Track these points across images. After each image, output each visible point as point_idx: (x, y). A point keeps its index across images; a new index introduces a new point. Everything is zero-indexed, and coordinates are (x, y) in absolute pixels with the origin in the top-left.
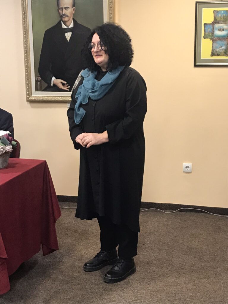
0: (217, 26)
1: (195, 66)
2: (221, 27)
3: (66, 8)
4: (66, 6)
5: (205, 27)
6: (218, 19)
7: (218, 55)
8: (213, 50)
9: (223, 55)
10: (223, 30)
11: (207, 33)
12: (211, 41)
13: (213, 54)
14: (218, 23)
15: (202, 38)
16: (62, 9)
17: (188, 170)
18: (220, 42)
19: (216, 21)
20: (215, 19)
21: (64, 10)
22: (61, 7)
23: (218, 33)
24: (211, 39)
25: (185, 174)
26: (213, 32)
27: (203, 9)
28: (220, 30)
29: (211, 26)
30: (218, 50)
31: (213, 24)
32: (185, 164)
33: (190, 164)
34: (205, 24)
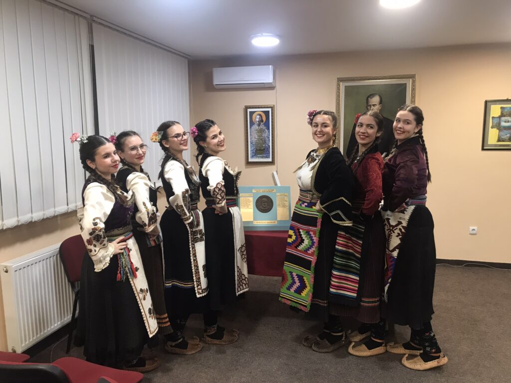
0: (503, 119)
1: (483, 149)
2: (506, 119)
3: (374, 105)
4: (373, 104)
5: (492, 120)
6: (505, 113)
7: (503, 141)
8: (499, 137)
9: (508, 141)
10: (508, 122)
11: (494, 124)
12: (498, 131)
13: (499, 140)
14: (505, 116)
15: (490, 129)
16: (370, 106)
17: (474, 232)
18: (506, 132)
19: (502, 115)
20: (502, 113)
21: (372, 107)
22: (370, 104)
23: (503, 124)
24: (498, 129)
25: (470, 236)
26: (499, 124)
27: (492, 106)
28: (505, 122)
29: (498, 119)
30: (503, 137)
31: (500, 117)
32: (472, 228)
33: (475, 228)
34: (493, 117)
